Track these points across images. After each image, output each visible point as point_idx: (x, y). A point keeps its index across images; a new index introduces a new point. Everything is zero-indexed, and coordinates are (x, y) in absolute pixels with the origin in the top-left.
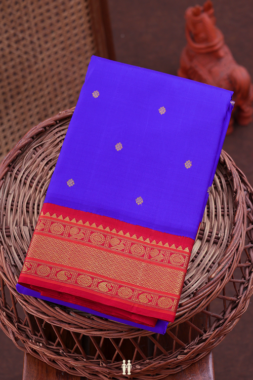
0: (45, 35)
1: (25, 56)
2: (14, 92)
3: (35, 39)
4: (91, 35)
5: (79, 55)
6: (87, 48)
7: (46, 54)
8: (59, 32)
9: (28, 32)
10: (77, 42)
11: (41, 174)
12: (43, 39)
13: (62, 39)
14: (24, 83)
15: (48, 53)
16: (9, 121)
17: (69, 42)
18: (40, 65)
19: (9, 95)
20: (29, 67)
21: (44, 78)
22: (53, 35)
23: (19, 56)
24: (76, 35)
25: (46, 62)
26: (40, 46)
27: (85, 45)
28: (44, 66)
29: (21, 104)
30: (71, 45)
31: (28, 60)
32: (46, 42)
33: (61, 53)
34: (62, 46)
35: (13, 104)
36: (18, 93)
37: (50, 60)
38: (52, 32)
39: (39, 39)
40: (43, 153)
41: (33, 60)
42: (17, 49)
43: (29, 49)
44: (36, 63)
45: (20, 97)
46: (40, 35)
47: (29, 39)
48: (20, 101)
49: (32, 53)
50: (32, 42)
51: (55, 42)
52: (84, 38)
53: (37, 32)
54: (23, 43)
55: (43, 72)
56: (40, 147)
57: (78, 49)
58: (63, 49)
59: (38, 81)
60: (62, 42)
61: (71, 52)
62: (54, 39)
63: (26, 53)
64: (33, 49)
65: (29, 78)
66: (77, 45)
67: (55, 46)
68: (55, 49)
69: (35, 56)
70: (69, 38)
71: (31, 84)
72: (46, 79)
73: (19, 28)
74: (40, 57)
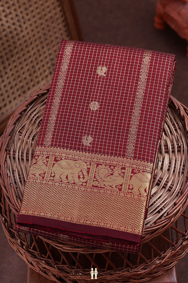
0: (26, 9)
1: (13, 27)
2: (9, 56)
3: (19, 13)
4: (59, 6)
5: (53, 22)
6: (58, 16)
7: (28, 23)
8: (36, 6)
9: (13, 8)
10: (50, 12)
11: (31, 148)
12: (25, 12)
13: (38, 11)
14: (15, 48)
15: (30, 23)
16: (8, 78)
17: (44, 13)
18: (25, 32)
19: (5, 58)
20: (17, 34)
21: (29, 42)
22: (32, 8)
23: (9, 27)
24: (48, 7)
25: (29, 29)
26: (23, 18)
27: (56, 14)
28: (28, 33)
29: (15, 64)
30: (45, 15)
31: (15, 29)
32: (27, 14)
33: (39, 22)
34: (39, 16)
35: (9, 65)
36: (12, 56)
37: (32, 28)
38: (31, 6)
39: (21, 12)
40: (26, 132)
41: (19, 29)
42: (7, 22)
43: (15, 21)
44: (22, 31)
45: (13, 59)
46: (22, 9)
47: (14, 13)
48: (14, 61)
49: (18, 24)
50: (17, 15)
51: (34, 14)
52: (54, 9)
53: (20, 7)
54: (10, 16)
55: (27, 38)
56: (22, 129)
57: (51, 17)
58: (40, 19)
59: (25, 45)
60: (39, 13)
61: (46, 21)
62: (32, 11)
63: (14, 24)
64: (18, 21)
65: (18, 43)
66: (50, 15)
67: (34, 17)
68: (34, 19)
69: (20, 26)
70: (44, 10)
71: (20, 48)
72: (31, 43)
73: (6, 6)
74: (24, 26)
